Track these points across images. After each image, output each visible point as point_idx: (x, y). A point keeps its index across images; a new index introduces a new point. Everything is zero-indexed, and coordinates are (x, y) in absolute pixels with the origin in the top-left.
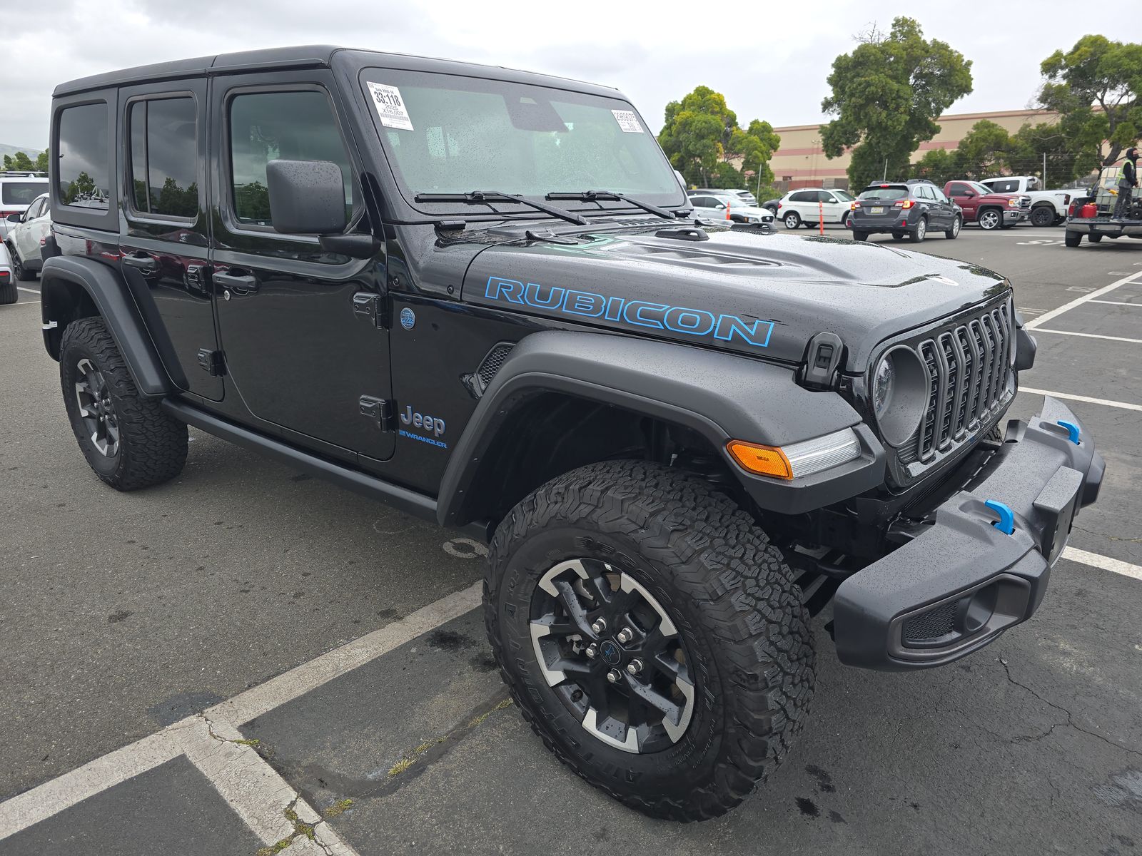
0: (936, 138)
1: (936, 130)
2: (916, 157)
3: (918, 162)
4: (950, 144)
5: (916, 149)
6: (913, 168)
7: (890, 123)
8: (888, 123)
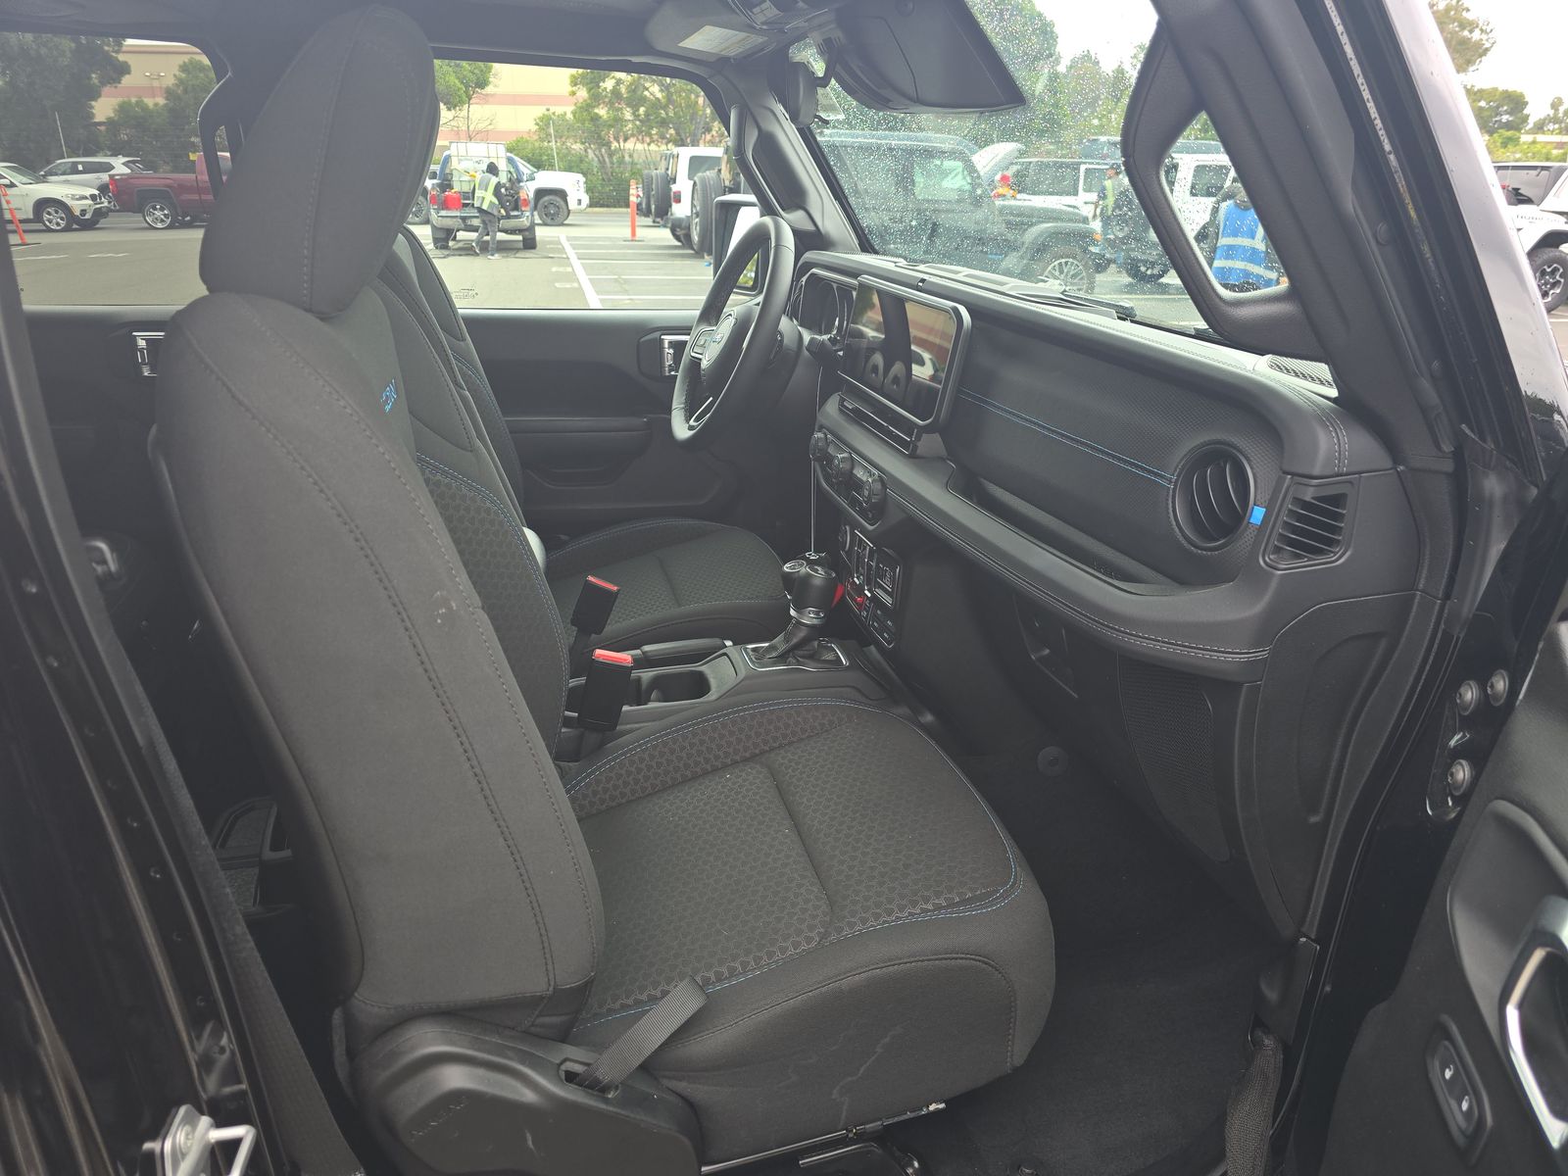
0: (126, 80)
1: (124, 69)
2: (103, 109)
3: (109, 119)
4: (152, 92)
5: (100, 96)
6: (102, 128)
7: (43, 51)
8: (42, 52)
